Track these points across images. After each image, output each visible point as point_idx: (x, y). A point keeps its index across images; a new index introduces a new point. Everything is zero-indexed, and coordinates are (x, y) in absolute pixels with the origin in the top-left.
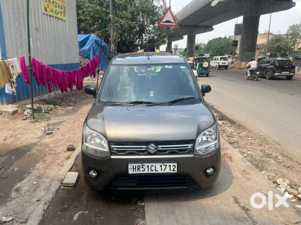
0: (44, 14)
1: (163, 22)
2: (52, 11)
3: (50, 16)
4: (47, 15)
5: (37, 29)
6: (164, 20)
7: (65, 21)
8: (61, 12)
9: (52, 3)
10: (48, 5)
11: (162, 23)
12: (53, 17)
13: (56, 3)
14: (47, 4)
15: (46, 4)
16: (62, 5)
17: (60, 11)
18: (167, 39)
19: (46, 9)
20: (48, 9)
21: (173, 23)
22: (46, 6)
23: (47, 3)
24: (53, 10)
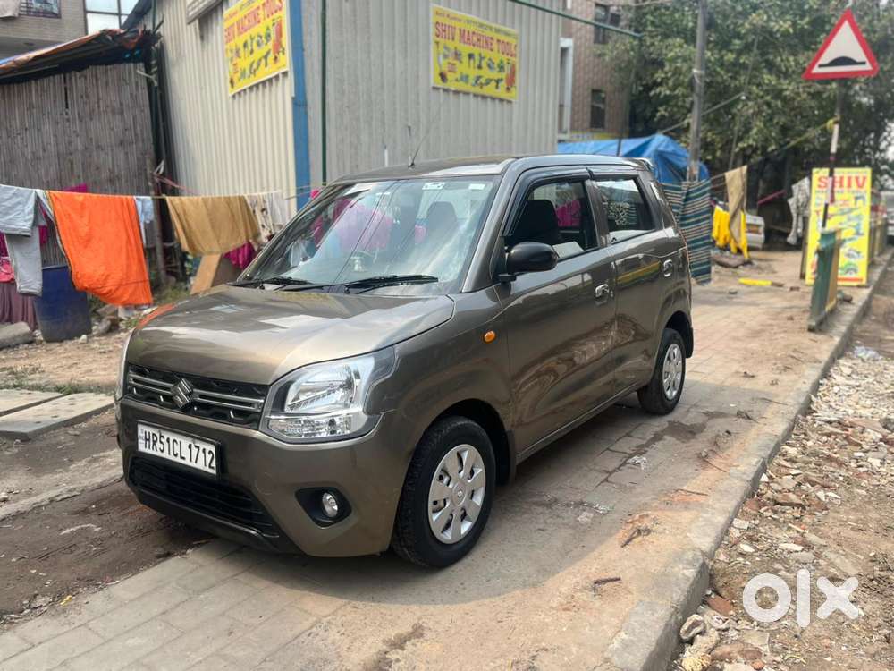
0: (435, 88)
1: (821, 66)
2: (465, 78)
3: (457, 92)
4: (446, 91)
5: (409, 128)
6: (825, 58)
7: (509, 102)
8: (498, 81)
9: (465, 59)
10: (454, 64)
11: (816, 70)
12: (467, 94)
13: (482, 58)
14: (449, 63)
15: (444, 63)
16: (502, 62)
17: (491, 77)
18: (836, 123)
19: (443, 77)
20: (450, 76)
21: (863, 63)
22: (445, 68)
23: (447, 61)
24: (467, 77)
